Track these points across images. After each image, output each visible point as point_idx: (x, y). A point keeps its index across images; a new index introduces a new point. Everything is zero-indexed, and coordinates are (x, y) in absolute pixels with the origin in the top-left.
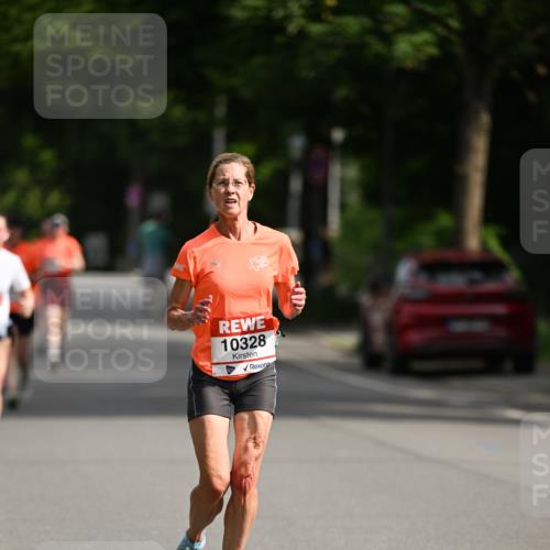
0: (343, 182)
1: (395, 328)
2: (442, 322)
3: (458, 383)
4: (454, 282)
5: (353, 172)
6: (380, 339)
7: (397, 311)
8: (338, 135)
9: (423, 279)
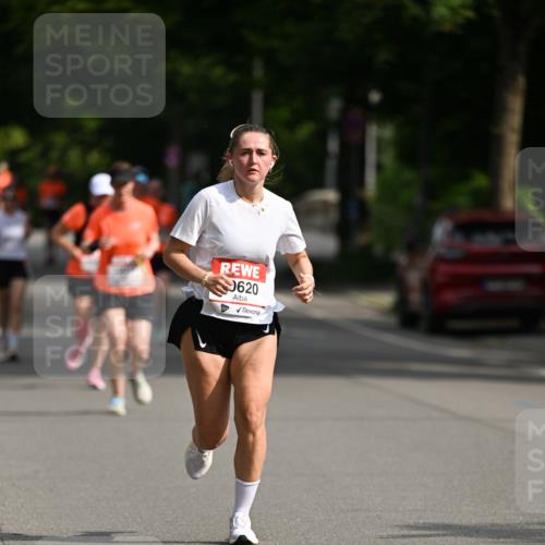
0: (380, 141)
1: (430, 287)
2: (477, 281)
3: (493, 341)
4: (490, 242)
5: (388, 132)
6: (416, 298)
7: (433, 271)
8: (375, 97)
9: (459, 239)
